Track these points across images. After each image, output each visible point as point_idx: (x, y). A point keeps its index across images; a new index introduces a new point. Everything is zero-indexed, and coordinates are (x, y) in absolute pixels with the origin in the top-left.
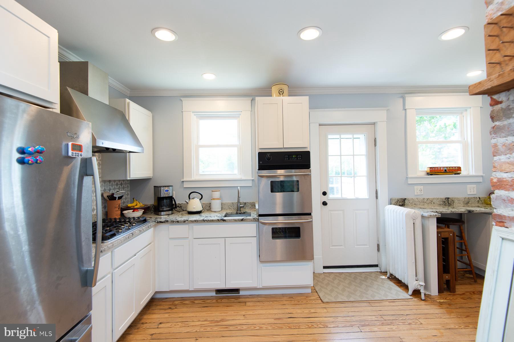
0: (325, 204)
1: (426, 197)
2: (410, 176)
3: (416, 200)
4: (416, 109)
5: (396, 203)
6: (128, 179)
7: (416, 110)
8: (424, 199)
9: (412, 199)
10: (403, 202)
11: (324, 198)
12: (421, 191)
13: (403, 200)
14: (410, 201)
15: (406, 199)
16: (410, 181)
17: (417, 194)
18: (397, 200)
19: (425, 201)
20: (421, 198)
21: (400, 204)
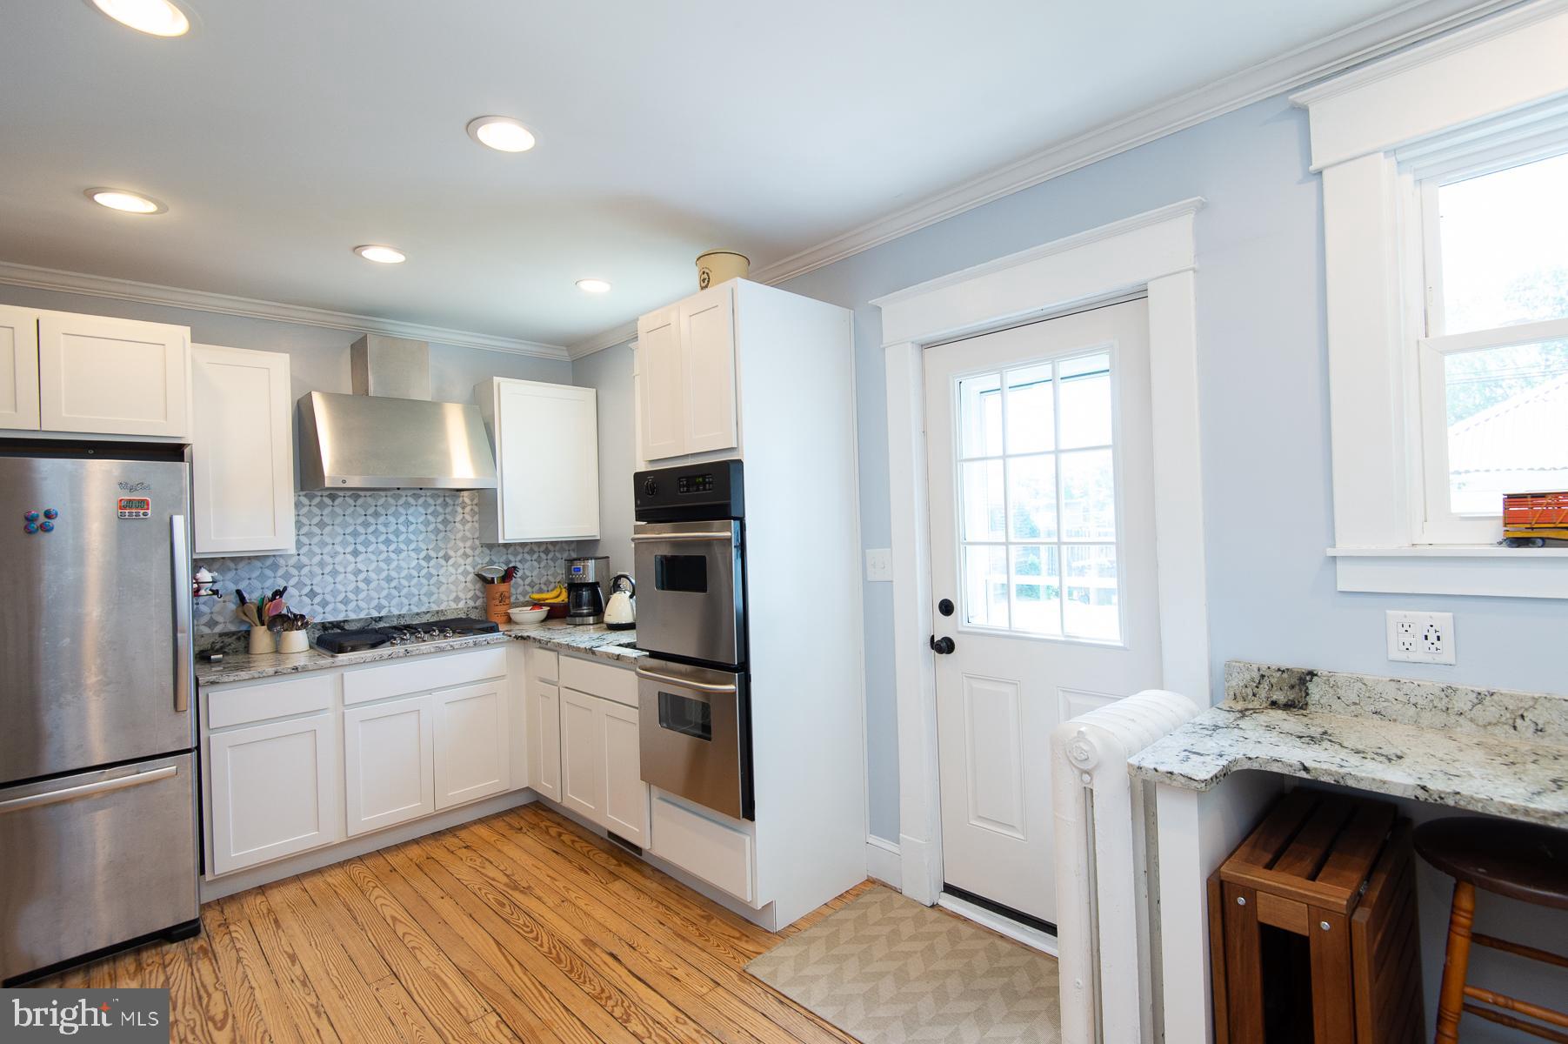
0: (944, 646)
1: (1470, 680)
2: (1343, 547)
3: (1390, 691)
4: (1392, 151)
5: (1249, 691)
6: (500, 542)
7: (1400, 157)
8: (1449, 691)
9: (1360, 680)
10: (1292, 687)
11: (945, 627)
12: (1432, 637)
13: (1294, 681)
14: (1341, 693)
15: (1312, 674)
16: (1348, 579)
17: (1403, 656)
18: (1256, 676)
19: (1461, 703)
20: (1433, 681)
21: (1275, 698)
